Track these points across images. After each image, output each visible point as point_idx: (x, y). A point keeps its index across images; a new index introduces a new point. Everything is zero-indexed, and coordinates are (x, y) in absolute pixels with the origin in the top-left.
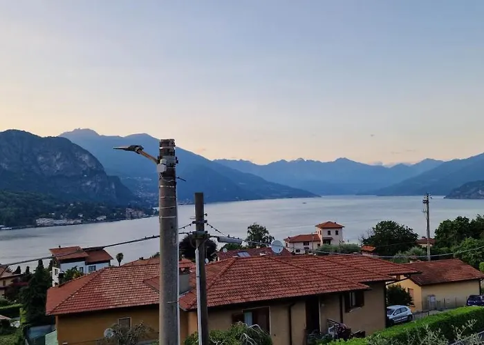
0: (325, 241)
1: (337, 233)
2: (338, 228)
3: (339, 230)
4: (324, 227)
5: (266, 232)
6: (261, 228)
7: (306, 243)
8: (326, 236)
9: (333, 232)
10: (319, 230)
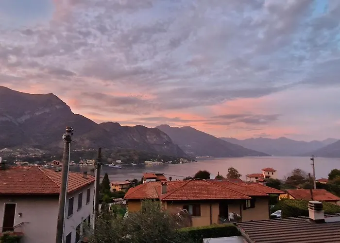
0: (266, 177)
1: (273, 174)
2: (273, 171)
3: (274, 172)
4: (265, 170)
5: (237, 171)
6: (235, 170)
7: (256, 178)
8: (267, 175)
9: (271, 173)
10: (263, 172)
